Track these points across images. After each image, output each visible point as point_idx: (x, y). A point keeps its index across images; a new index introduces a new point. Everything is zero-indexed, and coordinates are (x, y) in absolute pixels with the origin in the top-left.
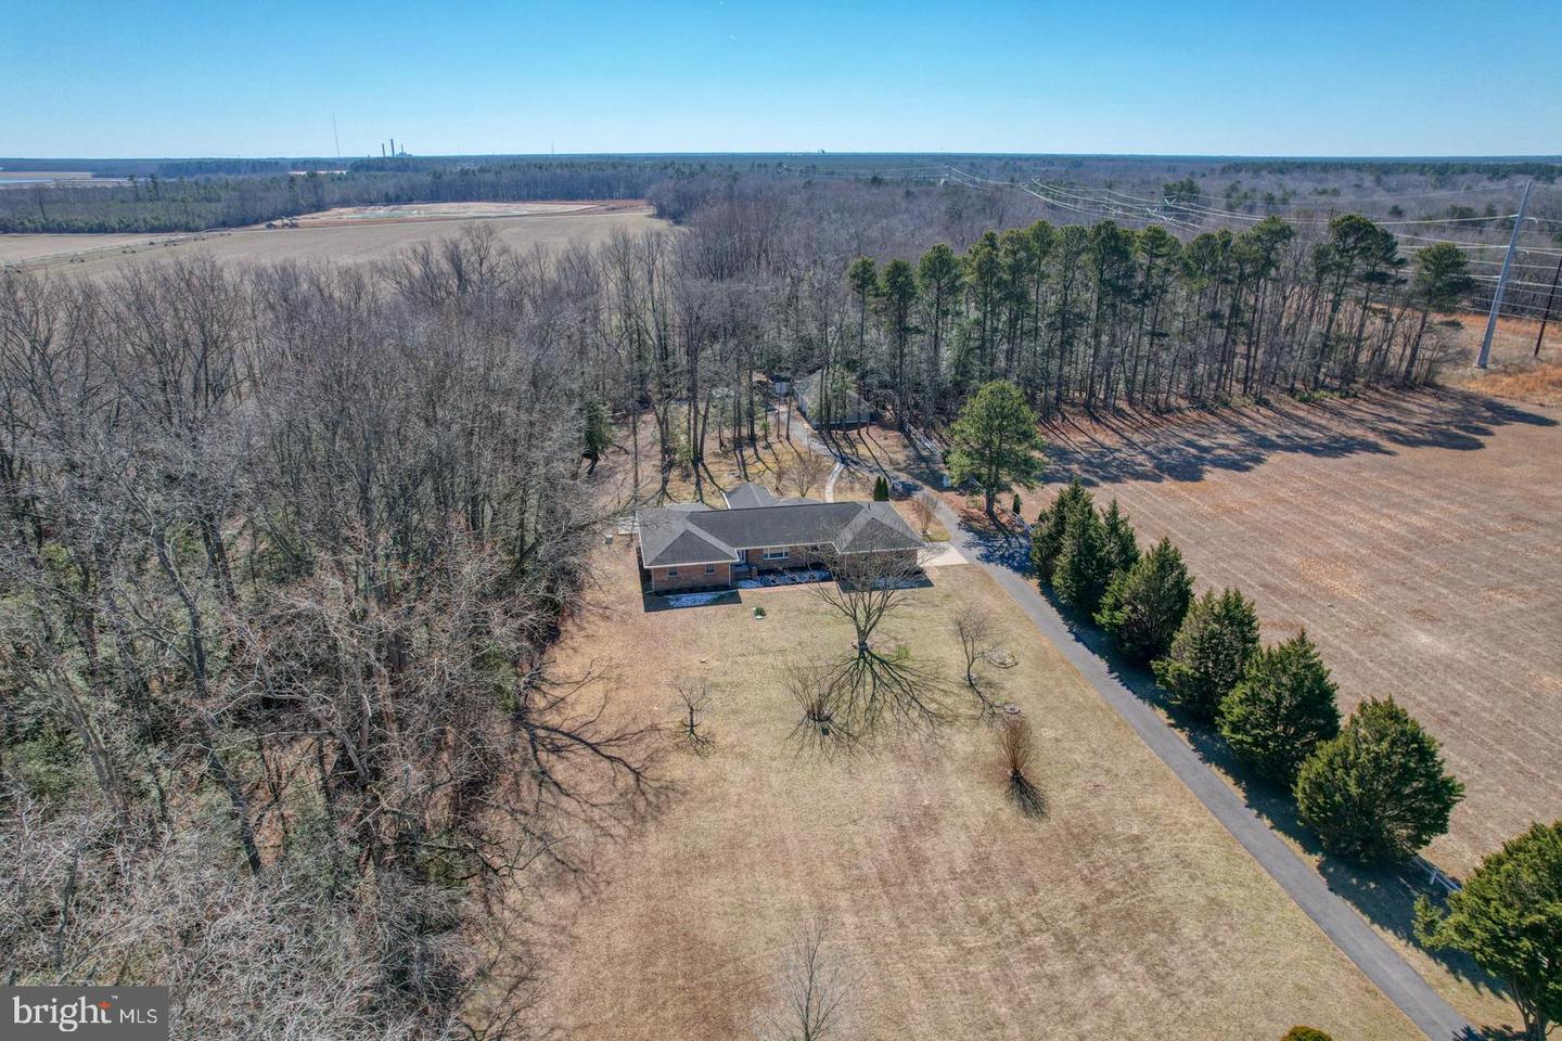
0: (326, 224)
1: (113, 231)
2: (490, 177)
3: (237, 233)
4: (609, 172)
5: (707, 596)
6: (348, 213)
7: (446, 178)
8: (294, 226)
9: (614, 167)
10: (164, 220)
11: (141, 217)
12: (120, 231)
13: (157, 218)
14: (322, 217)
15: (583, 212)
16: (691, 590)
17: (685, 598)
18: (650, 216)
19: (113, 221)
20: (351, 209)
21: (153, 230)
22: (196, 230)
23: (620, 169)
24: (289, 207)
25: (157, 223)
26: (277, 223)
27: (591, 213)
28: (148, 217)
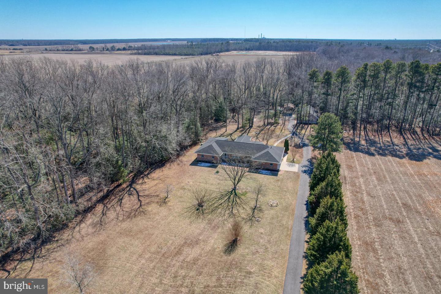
0: (226, 55)
2: (275, 44)
3: (203, 56)
4: (310, 43)
5: (209, 165)
6: (235, 52)
7: (263, 44)
8: (218, 55)
9: (312, 42)
10: (188, 53)
13: (187, 52)
14: (227, 53)
16: (206, 162)
17: (203, 164)
19: (177, 53)
20: (236, 52)
21: (185, 55)
23: (314, 43)
24: (220, 50)
25: (186, 53)
26: (214, 54)
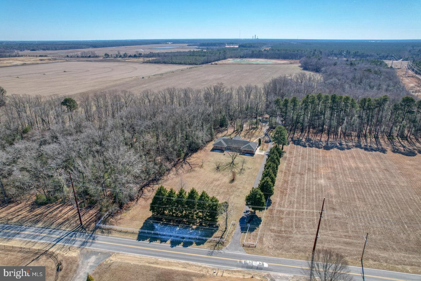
1: (183, 64)
3: (204, 65)
5: (220, 151)
8: (216, 64)
11: (188, 61)
12: (184, 64)
15: (284, 64)
16: (218, 150)
17: (217, 151)
18: (299, 66)
22: (197, 64)
24: (220, 57)
26: (213, 63)
27: (285, 64)
28: (189, 61)
